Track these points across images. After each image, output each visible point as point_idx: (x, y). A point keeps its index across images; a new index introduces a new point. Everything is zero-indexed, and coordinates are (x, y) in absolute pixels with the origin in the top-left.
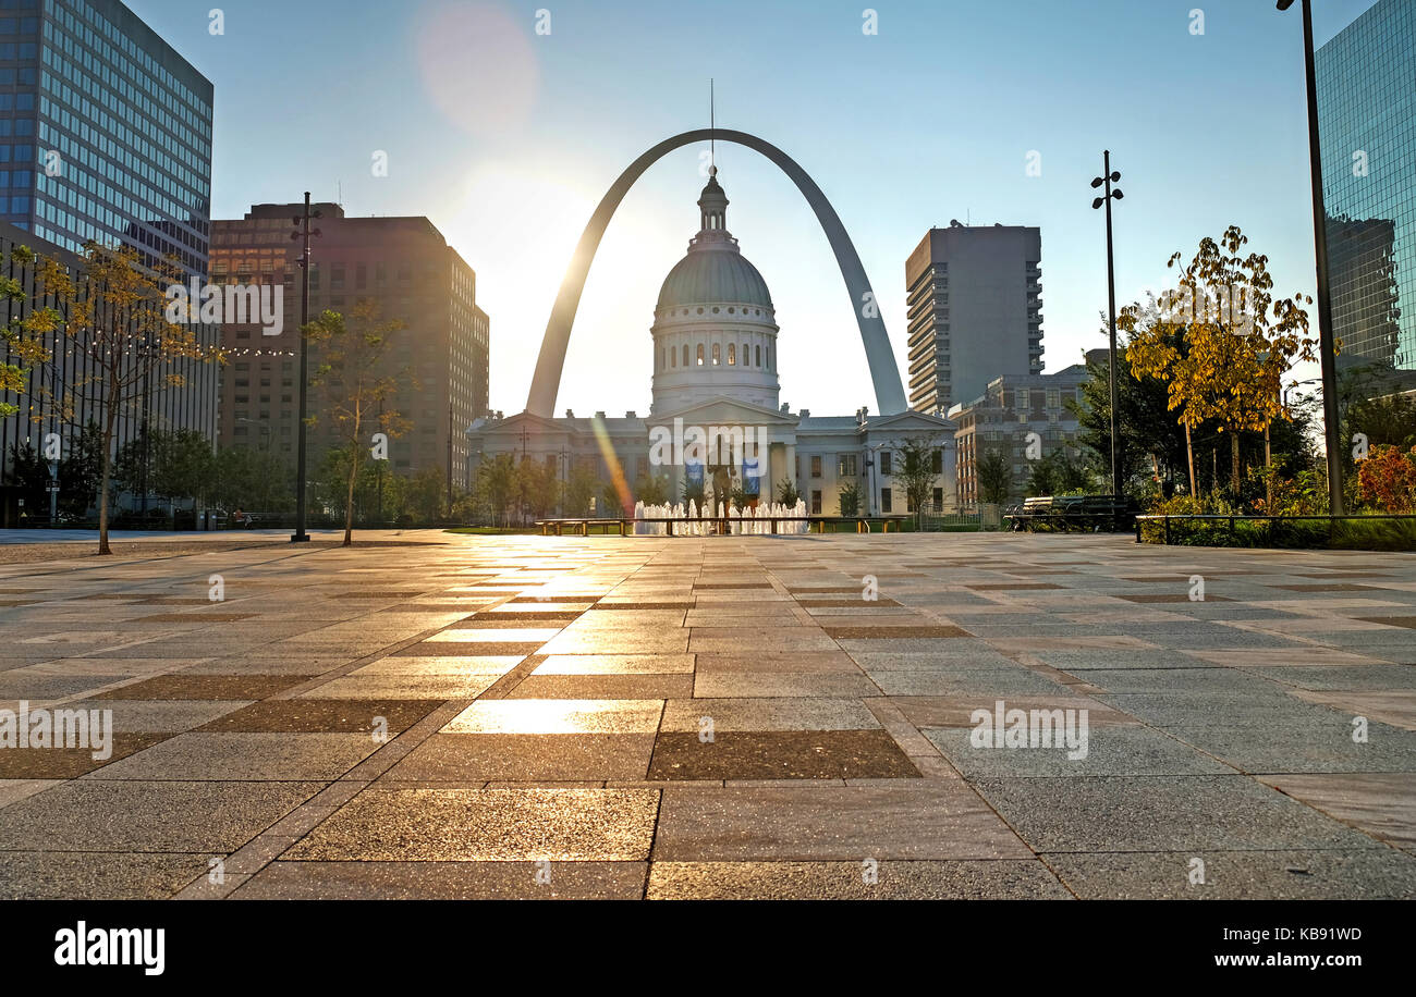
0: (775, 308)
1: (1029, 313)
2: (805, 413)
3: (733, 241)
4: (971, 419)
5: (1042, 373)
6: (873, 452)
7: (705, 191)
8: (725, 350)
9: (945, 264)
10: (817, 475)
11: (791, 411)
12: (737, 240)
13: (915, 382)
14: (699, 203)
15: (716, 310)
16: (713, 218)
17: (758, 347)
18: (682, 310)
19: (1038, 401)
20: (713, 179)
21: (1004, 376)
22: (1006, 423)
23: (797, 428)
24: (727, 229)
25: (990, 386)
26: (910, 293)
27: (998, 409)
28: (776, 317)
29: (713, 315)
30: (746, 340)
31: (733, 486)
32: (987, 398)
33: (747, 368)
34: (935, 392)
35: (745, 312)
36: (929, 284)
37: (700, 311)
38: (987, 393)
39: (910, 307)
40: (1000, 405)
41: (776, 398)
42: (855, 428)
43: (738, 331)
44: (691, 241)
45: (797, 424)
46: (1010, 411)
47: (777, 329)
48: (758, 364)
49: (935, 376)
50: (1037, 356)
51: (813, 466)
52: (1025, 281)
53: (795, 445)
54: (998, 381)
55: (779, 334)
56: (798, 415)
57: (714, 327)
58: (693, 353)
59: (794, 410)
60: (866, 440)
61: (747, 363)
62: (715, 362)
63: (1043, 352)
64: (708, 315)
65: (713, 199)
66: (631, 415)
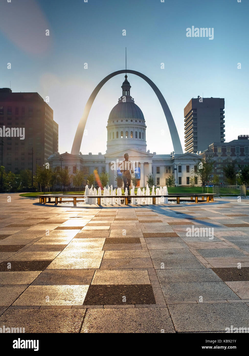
0: (145, 120)
1: (221, 124)
2: (155, 153)
3: (132, 99)
4: (204, 156)
5: (224, 142)
6: (177, 165)
7: (124, 83)
8: (130, 133)
9: (196, 109)
10: (158, 173)
11: (150, 152)
12: (133, 99)
13: (186, 145)
14: (122, 87)
15: (127, 121)
16: (126, 92)
17: (140, 132)
18: (116, 121)
19: (224, 150)
20: (126, 80)
21: (214, 143)
22: (214, 157)
23: (152, 158)
24: (130, 95)
25: (209, 146)
26: (185, 118)
27: (212, 153)
28: (145, 123)
29: (126, 122)
30: (136, 130)
31: (132, 176)
32: (209, 149)
33: (136, 139)
34: (193, 148)
35: (136, 121)
36: (191, 115)
37: (122, 121)
38: (209, 148)
39: (185, 122)
40: (213, 152)
41: (145, 149)
42: (171, 158)
43: (134, 127)
44: (119, 99)
45: (153, 156)
46: (216, 153)
47: (146, 127)
48: (140, 138)
49: (193, 143)
50: (223, 137)
51: (157, 170)
52: (220, 115)
53: (152, 163)
54: (212, 144)
55: (146, 129)
56: (152, 153)
57: (126, 126)
58: (120, 134)
59: (151, 152)
60: (174, 162)
61: (136, 137)
62: (126, 137)
63: (225, 136)
64: (124, 122)
65: (126, 86)
66: (100, 154)
